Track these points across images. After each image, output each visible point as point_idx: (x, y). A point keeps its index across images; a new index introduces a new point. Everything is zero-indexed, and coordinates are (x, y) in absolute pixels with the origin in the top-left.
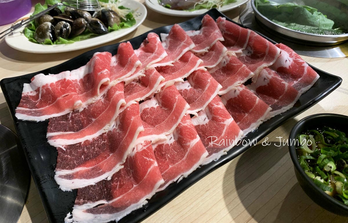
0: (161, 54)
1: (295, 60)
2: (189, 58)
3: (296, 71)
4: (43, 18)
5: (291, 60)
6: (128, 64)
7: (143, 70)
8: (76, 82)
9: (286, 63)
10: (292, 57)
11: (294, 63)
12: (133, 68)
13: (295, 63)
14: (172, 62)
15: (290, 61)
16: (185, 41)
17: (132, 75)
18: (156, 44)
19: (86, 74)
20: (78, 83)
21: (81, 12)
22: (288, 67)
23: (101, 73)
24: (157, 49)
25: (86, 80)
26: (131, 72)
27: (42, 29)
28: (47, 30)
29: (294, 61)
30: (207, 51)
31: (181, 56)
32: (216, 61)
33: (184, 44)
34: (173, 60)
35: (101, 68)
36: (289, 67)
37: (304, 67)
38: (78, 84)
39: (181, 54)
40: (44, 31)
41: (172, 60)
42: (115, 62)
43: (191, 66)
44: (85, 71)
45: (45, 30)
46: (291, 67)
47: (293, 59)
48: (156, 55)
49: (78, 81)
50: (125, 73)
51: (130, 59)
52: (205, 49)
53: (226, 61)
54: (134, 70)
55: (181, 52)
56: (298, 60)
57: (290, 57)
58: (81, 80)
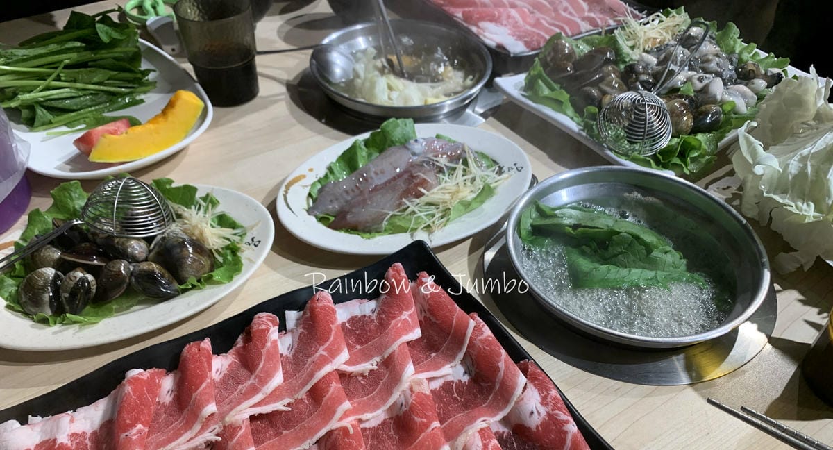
0: (267, 383)
1: (551, 412)
2: (325, 396)
3: (548, 439)
4: (40, 255)
5: (543, 411)
6: (189, 408)
7: (216, 426)
8: (82, 438)
9: (532, 419)
10: (547, 404)
11: (547, 419)
12: (196, 423)
13: (549, 419)
14: (287, 400)
15: (539, 414)
16: (327, 344)
17: (191, 439)
18: (264, 351)
19: (107, 419)
20: (87, 441)
21: (123, 243)
22: (534, 428)
23: (126, 435)
24: (261, 365)
25: (104, 435)
26: (190, 431)
27: (33, 287)
28: (43, 289)
29: (549, 415)
30: (375, 367)
31: (309, 387)
32: (385, 401)
33: (324, 353)
34: (291, 396)
35: (128, 421)
36: (537, 426)
37: (566, 432)
38: (87, 445)
39: (309, 383)
40: (36, 291)
41: (289, 397)
42: (168, 392)
43: (323, 419)
44: (105, 412)
45: (39, 289)
46: (540, 429)
47: (547, 410)
48: (256, 382)
49: (88, 436)
50: (178, 432)
51: (194, 395)
52: (371, 362)
53: (404, 403)
54: (197, 427)
55: (311, 376)
56: (557, 415)
57: (542, 404)
58: (94, 433)
